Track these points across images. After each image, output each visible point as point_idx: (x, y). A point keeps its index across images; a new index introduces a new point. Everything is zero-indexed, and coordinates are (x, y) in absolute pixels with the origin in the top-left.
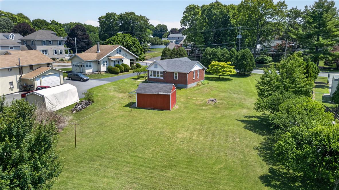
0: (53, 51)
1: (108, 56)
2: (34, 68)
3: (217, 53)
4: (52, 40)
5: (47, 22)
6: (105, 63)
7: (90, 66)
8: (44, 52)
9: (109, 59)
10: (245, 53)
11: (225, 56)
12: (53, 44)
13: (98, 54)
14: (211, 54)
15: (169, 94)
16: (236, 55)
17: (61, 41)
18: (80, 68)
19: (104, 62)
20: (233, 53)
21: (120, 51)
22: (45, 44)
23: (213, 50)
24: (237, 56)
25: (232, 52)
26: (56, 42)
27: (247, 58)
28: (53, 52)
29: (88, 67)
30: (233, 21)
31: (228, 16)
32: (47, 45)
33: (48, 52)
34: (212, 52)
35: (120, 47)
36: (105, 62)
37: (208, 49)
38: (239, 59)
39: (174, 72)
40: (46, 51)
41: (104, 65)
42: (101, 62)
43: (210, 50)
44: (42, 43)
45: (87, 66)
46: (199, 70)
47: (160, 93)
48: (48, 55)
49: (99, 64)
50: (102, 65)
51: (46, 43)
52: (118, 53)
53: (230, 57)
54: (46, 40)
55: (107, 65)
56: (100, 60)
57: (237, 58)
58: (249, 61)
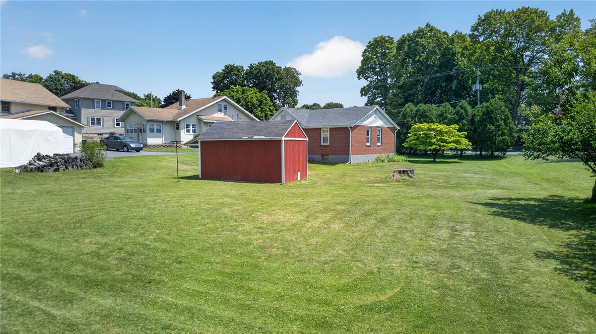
0: (113, 119)
1: (197, 115)
3: (428, 112)
4: (113, 101)
6: (191, 128)
7: (159, 131)
8: (94, 121)
9: (200, 120)
10: (491, 107)
11: (446, 118)
12: (114, 108)
13: (179, 112)
14: (416, 115)
16: (470, 114)
17: (130, 103)
18: (138, 135)
19: (188, 126)
20: (463, 111)
21: (225, 108)
22: (98, 107)
23: (420, 106)
24: (473, 116)
25: (462, 108)
26: (121, 105)
27: (496, 118)
28: (114, 122)
29: (154, 132)
30: (463, 62)
31: (453, 51)
32: (102, 109)
33: (103, 122)
34: (418, 111)
35: (224, 100)
36: (191, 127)
37: (408, 107)
38: (478, 121)
39: (320, 129)
40: (99, 120)
41: (188, 131)
42: (182, 125)
43: (412, 109)
44: (93, 104)
45: (152, 131)
46: (382, 128)
47: (256, 138)
48: (103, 126)
49: (178, 128)
50: (183, 132)
51: (100, 104)
52: (220, 110)
53: (457, 118)
54: (102, 100)
55: (194, 131)
56: (179, 120)
57: (472, 121)
58: (500, 125)
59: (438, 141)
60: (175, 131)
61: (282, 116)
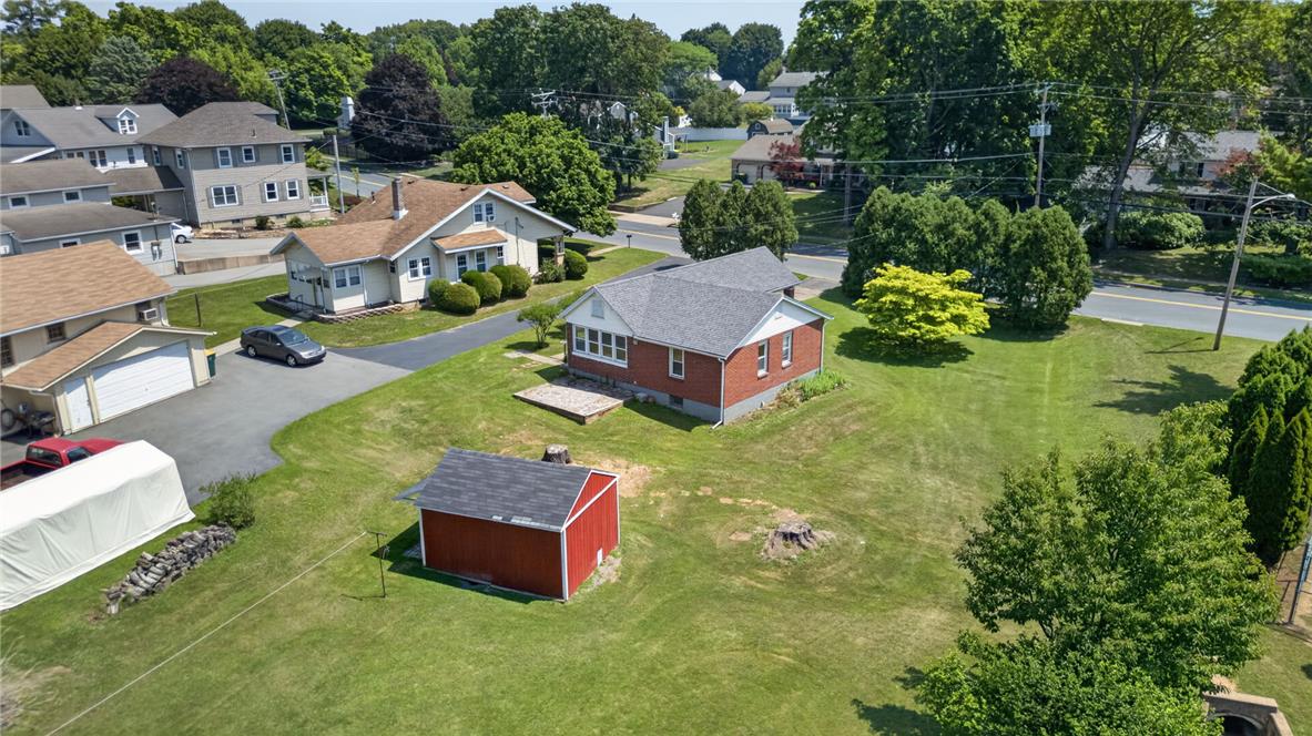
0: (261, 186)
1: (433, 238)
2: (69, 332)
3: (916, 218)
4: (256, 146)
5: (309, 31)
6: (421, 267)
7: (356, 281)
8: (222, 193)
9: (437, 251)
10: (1044, 230)
11: (952, 234)
12: (259, 162)
13: (393, 228)
14: (893, 218)
15: (554, 528)
16: (1002, 230)
17: (291, 146)
18: (315, 290)
19: (413, 264)
20: (987, 224)
21: (489, 210)
22: (225, 162)
23: (903, 201)
24: (1009, 238)
25: (986, 215)
26: (273, 154)
27: (1050, 253)
28: (262, 191)
29: (344, 285)
30: (1018, 54)
31: (998, 32)
32: (235, 165)
33: (240, 194)
34: (897, 209)
35: (488, 194)
36: (420, 264)
37: (879, 197)
38: (1015, 254)
39: (668, 348)
40: (230, 191)
41: (415, 274)
42: (403, 265)
43: (886, 202)
44: (215, 158)
45: (342, 284)
46: (793, 331)
47: (516, 521)
48: (241, 203)
49: (393, 270)
50: (405, 278)
51: (230, 157)
52: (479, 218)
53: (974, 238)
54: (232, 148)
55: (427, 272)
56: (393, 259)
57: (1005, 247)
58: (1061, 269)
59: (919, 320)
60: (389, 278)
61: (594, 301)
